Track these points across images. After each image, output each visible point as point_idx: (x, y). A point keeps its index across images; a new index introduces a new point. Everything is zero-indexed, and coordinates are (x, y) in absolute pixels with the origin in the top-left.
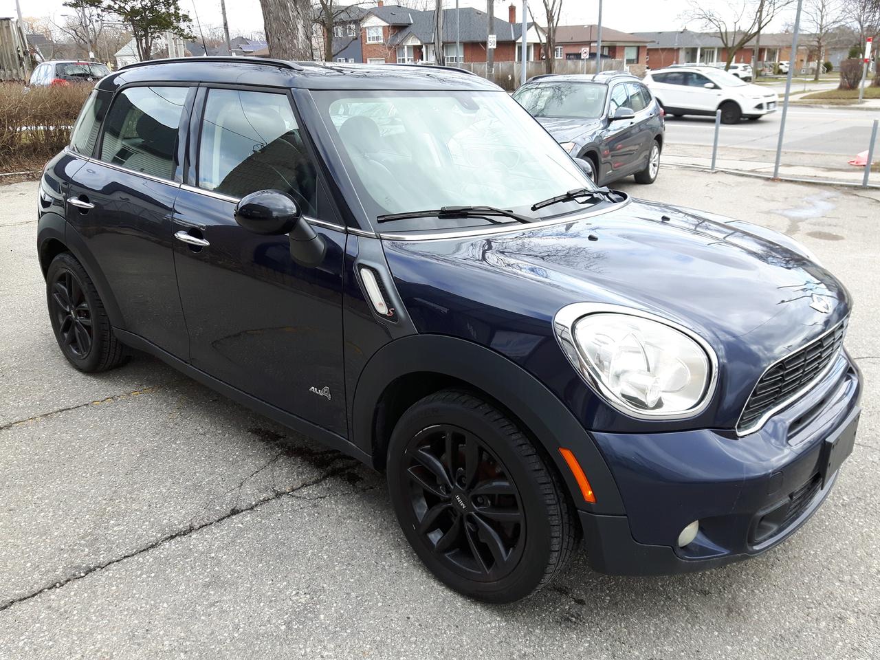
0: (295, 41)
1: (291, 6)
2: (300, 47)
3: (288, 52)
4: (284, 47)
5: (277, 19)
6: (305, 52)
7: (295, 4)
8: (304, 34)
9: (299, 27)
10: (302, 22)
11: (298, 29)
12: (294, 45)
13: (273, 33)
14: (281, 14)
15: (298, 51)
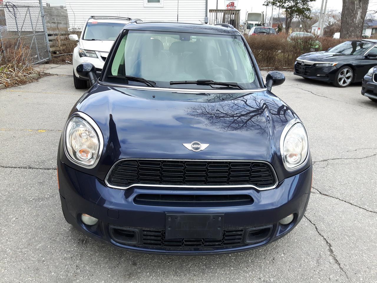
0: (354, 20)
1: (357, 3)
2: (357, 22)
3: (349, 24)
4: (348, 22)
5: (348, 9)
6: (359, 25)
7: (360, 2)
8: (360, 16)
9: (359, 13)
10: (361, 10)
11: (357, 14)
12: (353, 21)
13: (344, 16)
14: (351, 7)
15: (355, 24)
